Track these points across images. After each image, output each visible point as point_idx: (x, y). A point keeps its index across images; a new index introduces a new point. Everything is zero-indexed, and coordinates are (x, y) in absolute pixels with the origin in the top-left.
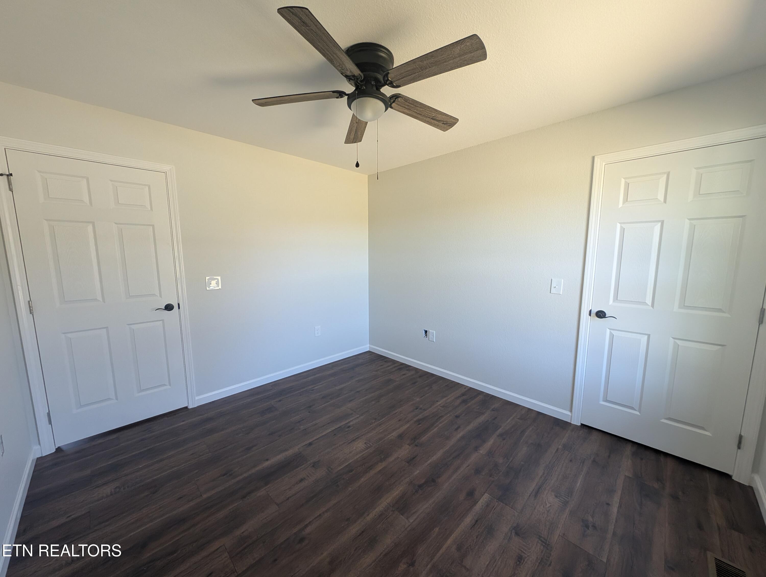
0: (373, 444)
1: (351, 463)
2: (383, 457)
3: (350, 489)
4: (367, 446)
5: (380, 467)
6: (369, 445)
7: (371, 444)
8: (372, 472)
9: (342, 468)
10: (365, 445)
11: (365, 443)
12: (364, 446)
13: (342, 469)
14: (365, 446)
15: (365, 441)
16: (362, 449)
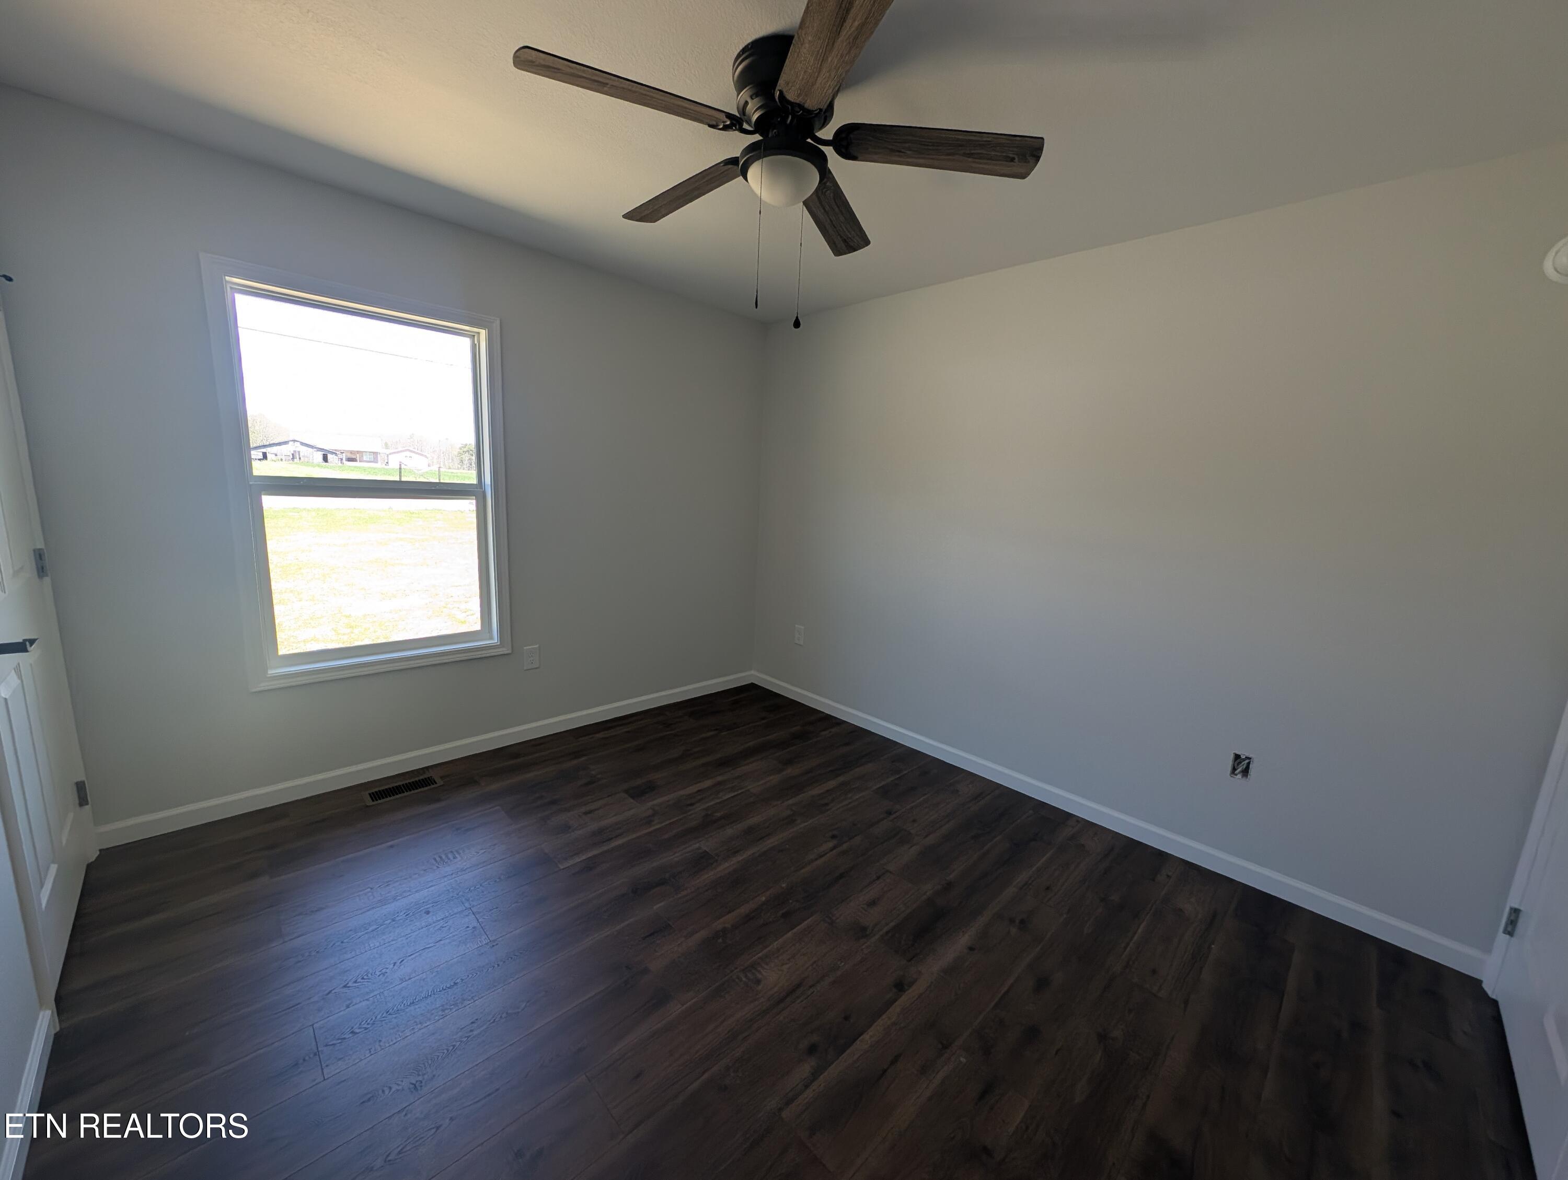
0: (738, 978)
1: (789, 932)
2: (720, 940)
3: (784, 885)
4: (753, 971)
5: (727, 920)
6: (749, 975)
7: (744, 979)
8: (744, 910)
9: (806, 922)
10: (759, 976)
11: (758, 982)
12: (764, 973)
13: (806, 920)
14: (760, 972)
15: (760, 987)
16: (767, 964)
